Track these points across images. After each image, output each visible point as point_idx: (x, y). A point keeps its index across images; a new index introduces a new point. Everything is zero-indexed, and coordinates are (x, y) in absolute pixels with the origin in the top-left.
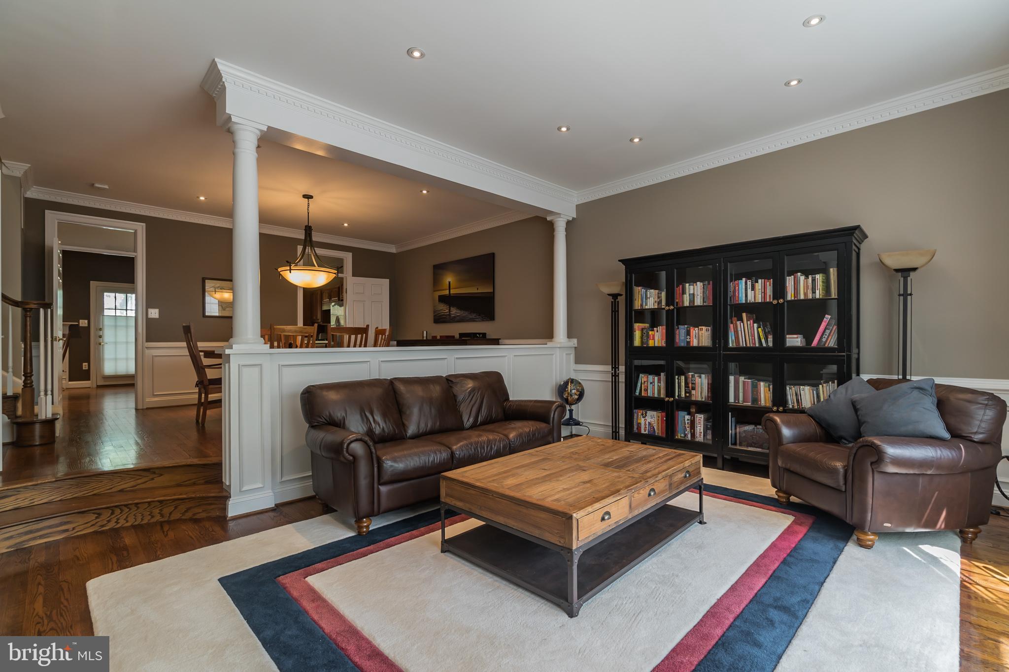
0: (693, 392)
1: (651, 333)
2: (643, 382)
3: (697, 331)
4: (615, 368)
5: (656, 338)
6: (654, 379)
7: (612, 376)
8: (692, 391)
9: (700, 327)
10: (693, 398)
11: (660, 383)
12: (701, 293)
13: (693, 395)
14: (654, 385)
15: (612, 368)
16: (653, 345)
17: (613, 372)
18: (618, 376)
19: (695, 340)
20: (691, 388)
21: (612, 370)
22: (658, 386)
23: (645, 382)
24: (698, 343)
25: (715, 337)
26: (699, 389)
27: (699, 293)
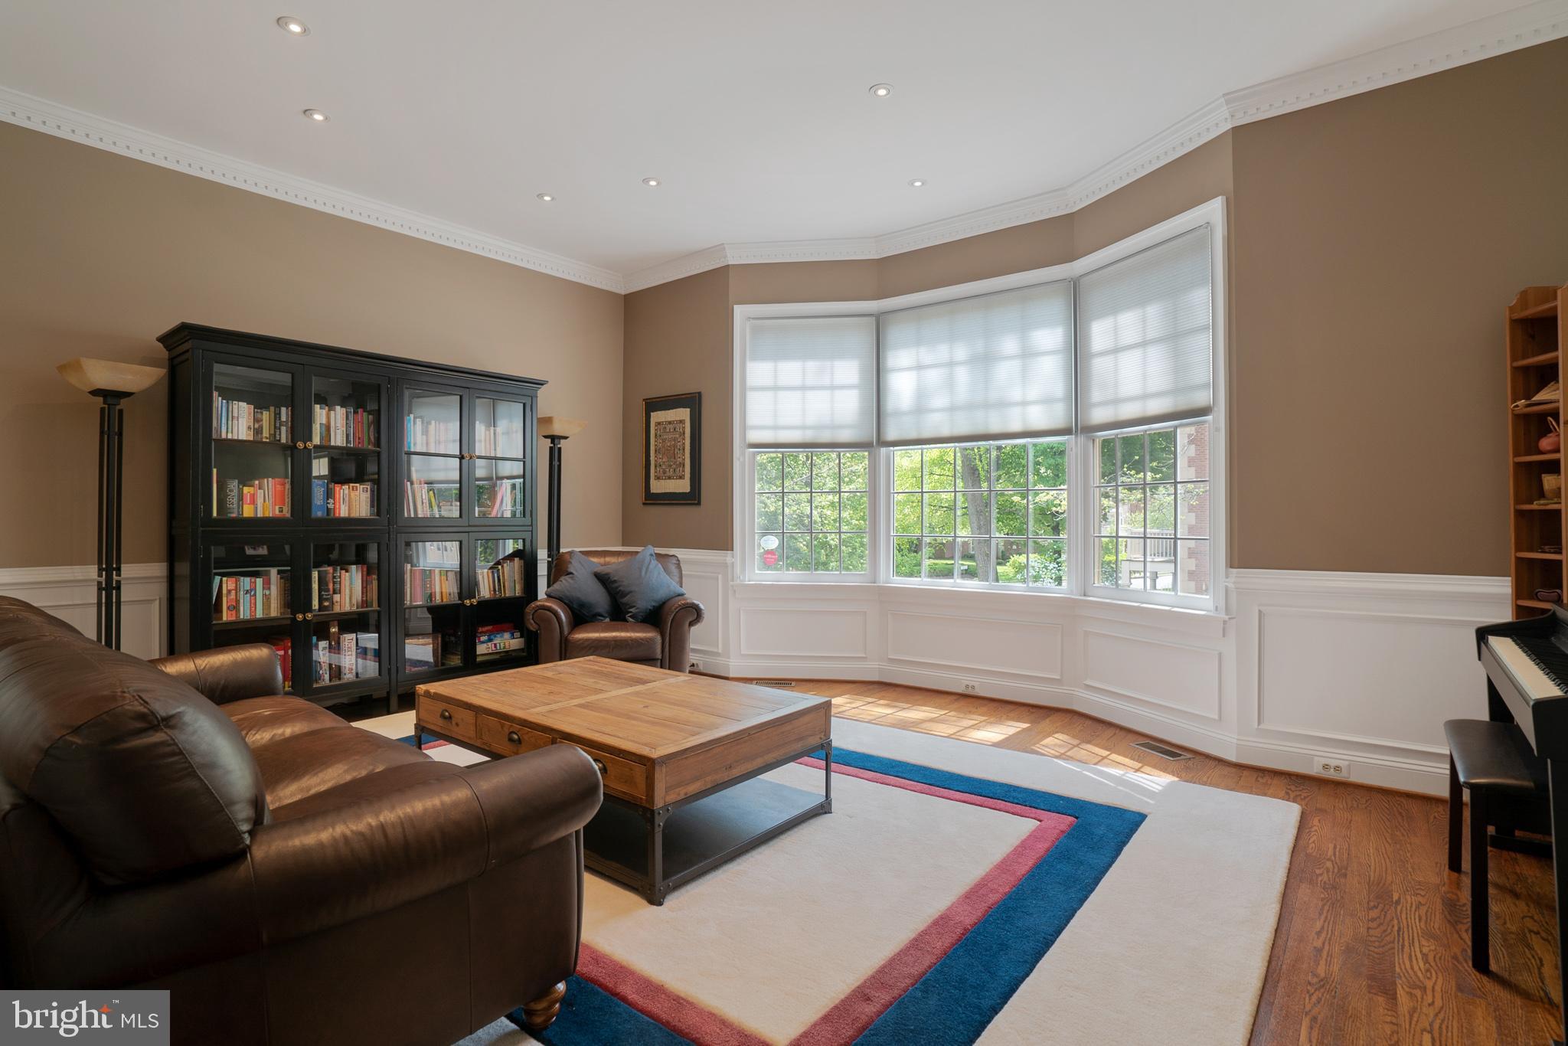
0: (337, 597)
1: (246, 490)
2: (224, 591)
3: (346, 492)
4: (109, 571)
5: (260, 501)
6: (255, 582)
7: (100, 589)
8: (335, 596)
9: (351, 485)
10: (337, 609)
11: (269, 589)
12: (343, 427)
13: (337, 602)
14: (255, 595)
15: (100, 570)
16: (252, 515)
17: (103, 579)
18: (118, 588)
19: (343, 507)
20: (331, 592)
21: (100, 575)
22: (264, 595)
23: (229, 592)
24: (349, 513)
25: (376, 501)
26: (347, 591)
27: (338, 425)
